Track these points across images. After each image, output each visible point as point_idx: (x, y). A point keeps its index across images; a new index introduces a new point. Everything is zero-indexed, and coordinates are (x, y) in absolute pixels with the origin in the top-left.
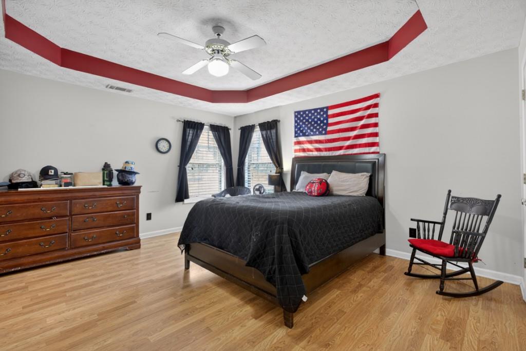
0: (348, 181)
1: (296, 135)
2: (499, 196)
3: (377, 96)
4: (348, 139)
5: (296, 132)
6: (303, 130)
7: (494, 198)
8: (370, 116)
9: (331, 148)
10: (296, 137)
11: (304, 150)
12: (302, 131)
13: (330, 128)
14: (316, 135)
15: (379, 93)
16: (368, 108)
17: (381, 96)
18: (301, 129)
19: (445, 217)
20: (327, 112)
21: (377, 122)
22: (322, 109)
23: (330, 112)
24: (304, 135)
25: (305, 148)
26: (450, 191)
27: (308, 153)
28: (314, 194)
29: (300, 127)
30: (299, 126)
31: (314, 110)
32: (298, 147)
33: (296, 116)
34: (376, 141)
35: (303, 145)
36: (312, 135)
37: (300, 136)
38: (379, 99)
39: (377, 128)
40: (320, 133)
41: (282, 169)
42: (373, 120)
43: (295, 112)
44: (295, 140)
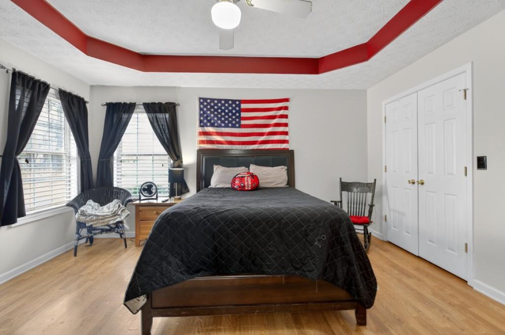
0: (271, 174)
1: (202, 124)
2: (375, 180)
3: (287, 100)
4: (262, 134)
5: (201, 121)
6: (211, 120)
7: (373, 181)
8: (282, 116)
9: (245, 142)
10: (201, 126)
11: (212, 142)
12: (209, 121)
13: (243, 122)
14: (228, 127)
15: (289, 99)
16: (280, 109)
17: (290, 100)
18: (209, 118)
19: (341, 197)
20: (239, 106)
21: (287, 122)
22: (234, 101)
23: (243, 106)
24: (212, 125)
25: (213, 139)
26: (341, 179)
27: (217, 145)
28: (247, 188)
29: (207, 116)
30: (205, 115)
31: (224, 100)
32: (203, 138)
33: (201, 103)
34: (286, 139)
35: (210, 137)
36: (223, 127)
37: (207, 126)
38: (288, 103)
39: (287, 128)
40: (234, 126)
41: (182, 162)
42: (283, 121)
43: (200, 99)
44: (201, 130)
